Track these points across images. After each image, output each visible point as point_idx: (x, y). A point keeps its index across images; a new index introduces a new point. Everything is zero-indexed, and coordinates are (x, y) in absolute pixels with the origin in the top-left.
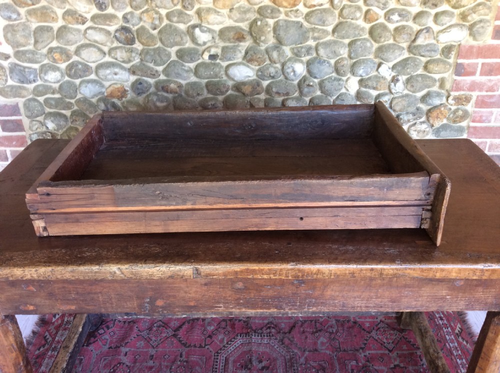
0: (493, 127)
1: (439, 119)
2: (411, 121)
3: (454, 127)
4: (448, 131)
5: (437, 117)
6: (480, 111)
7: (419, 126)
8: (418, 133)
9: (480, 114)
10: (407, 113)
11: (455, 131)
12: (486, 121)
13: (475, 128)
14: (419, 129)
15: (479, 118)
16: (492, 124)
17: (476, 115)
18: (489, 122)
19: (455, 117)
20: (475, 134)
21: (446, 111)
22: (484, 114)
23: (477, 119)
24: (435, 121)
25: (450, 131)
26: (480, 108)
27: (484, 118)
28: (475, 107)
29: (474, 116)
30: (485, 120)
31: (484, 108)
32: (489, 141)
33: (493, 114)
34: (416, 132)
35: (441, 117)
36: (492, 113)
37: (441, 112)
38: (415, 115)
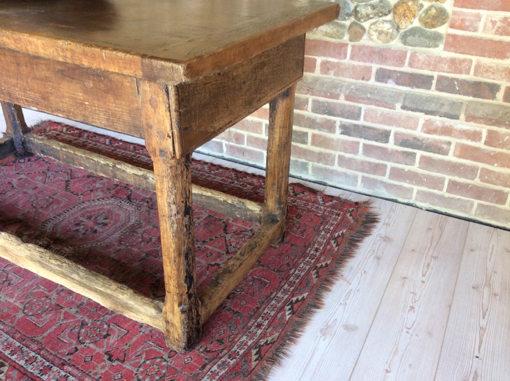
0: (481, 39)
1: (406, 18)
2: (371, 16)
3: (426, 32)
4: (417, 36)
5: (405, 16)
6: (461, 12)
7: (381, 25)
8: (379, 34)
9: (461, 17)
10: (366, 5)
11: (426, 38)
12: (470, 28)
13: (454, 37)
14: (380, 29)
15: (460, 21)
16: (480, 34)
17: (456, 17)
18: (476, 30)
19: (427, 17)
20: (455, 47)
21: (416, 7)
22: (468, 18)
23: (457, 24)
24: (402, 21)
25: (419, 36)
26: (462, 7)
27: (467, 24)
28: (455, 5)
29: (453, 19)
30: (469, 26)
31: (468, 8)
32: (475, 59)
33: (481, 18)
34: (377, 33)
35: (409, 15)
36: (479, 17)
37: (408, 8)
38: (374, 9)
